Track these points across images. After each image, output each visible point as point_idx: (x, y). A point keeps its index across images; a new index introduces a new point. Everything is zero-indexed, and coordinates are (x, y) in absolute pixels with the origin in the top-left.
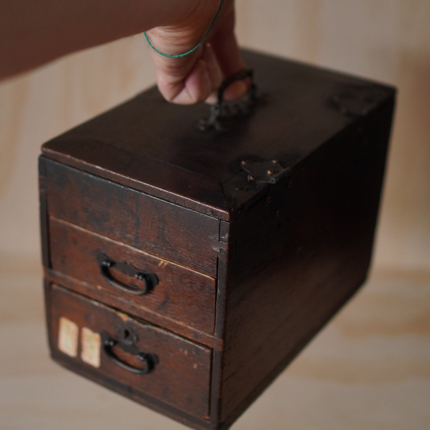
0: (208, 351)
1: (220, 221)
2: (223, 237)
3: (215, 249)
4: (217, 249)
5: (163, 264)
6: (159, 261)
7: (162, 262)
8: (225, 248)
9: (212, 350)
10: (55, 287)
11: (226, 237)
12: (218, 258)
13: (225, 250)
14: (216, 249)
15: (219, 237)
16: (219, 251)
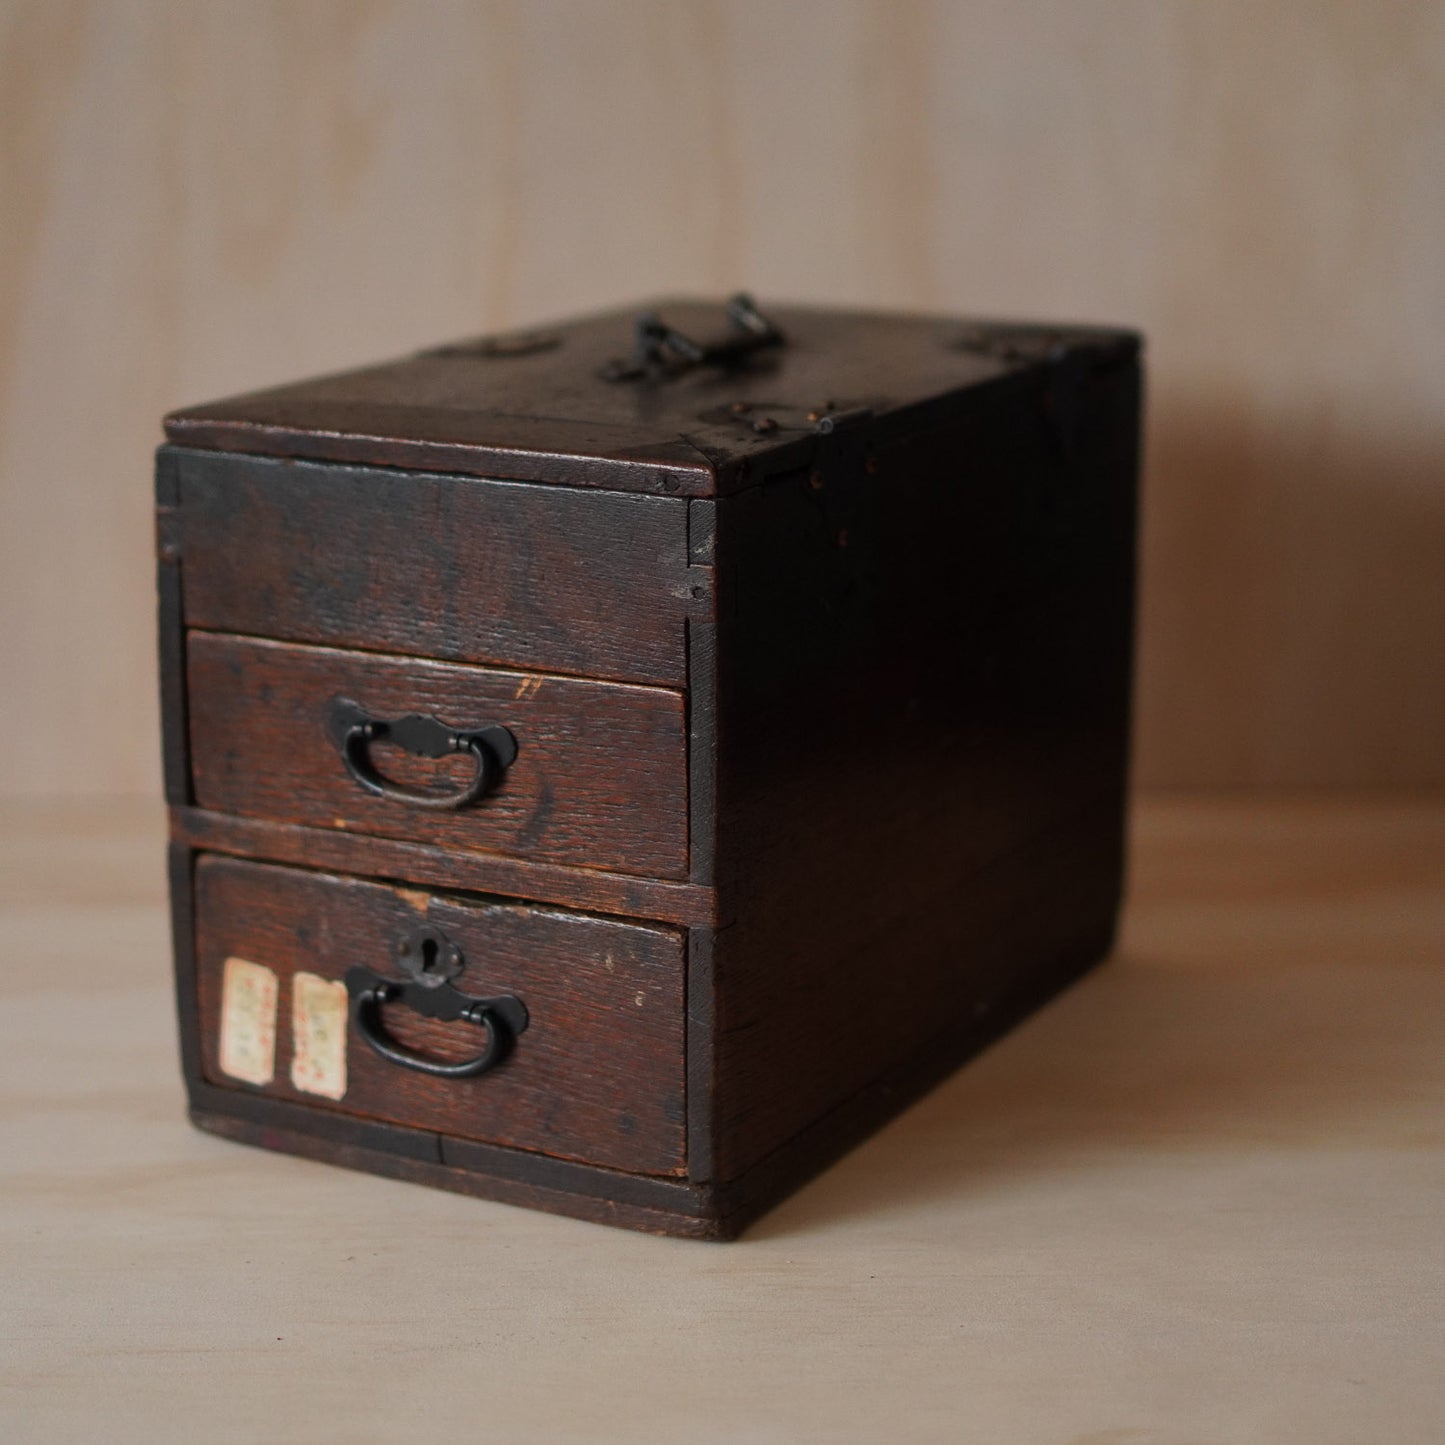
0: (674, 938)
1: (689, 503)
2: (700, 551)
3: (677, 594)
4: (685, 593)
5: (530, 687)
6: (517, 683)
7: (526, 683)
8: (706, 584)
9: (684, 931)
10: (205, 861)
11: (706, 547)
12: (687, 623)
13: (707, 588)
14: (682, 593)
15: (688, 553)
16: (690, 595)
